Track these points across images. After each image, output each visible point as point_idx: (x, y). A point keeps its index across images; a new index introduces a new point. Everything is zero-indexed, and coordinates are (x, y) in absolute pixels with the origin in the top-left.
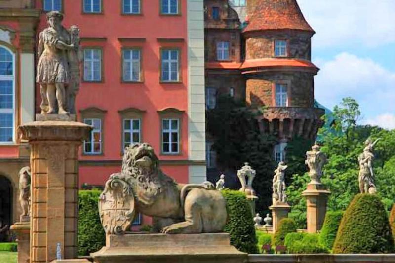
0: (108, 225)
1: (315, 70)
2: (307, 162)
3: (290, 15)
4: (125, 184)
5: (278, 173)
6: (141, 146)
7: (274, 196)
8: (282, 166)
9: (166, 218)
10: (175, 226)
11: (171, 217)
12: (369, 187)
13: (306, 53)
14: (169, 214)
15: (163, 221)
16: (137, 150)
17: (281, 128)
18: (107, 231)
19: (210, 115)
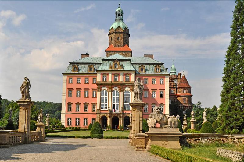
0: (149, 126)
1: (192, 96)
2: (191, 114)
3: (187, 84)
4: (153, 116)
5: (185, 117)
6: (157, 107)
7: (184, 121)
8: (185, 115)
9: (163, 124)
10: (166, 126)
11: (164, 124)
12: (205, 119)
13: (190, 92)
14: (164, 123)
15: (162, 125)
16: (157, 108)
17: (185, 108)
18: (149, 127)
19: (170, 105)
